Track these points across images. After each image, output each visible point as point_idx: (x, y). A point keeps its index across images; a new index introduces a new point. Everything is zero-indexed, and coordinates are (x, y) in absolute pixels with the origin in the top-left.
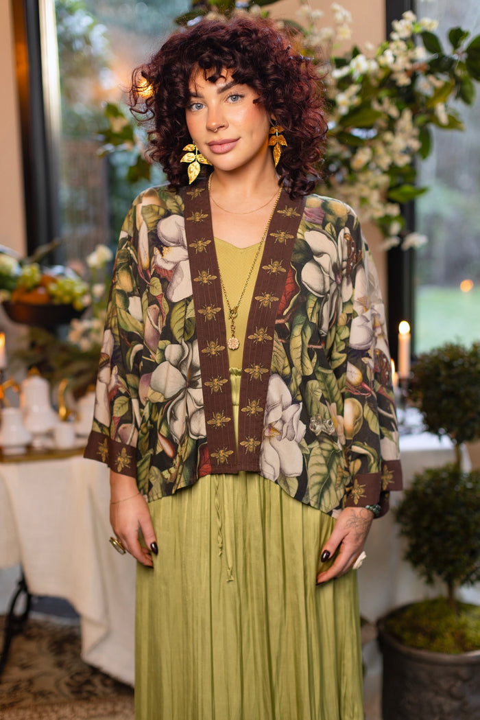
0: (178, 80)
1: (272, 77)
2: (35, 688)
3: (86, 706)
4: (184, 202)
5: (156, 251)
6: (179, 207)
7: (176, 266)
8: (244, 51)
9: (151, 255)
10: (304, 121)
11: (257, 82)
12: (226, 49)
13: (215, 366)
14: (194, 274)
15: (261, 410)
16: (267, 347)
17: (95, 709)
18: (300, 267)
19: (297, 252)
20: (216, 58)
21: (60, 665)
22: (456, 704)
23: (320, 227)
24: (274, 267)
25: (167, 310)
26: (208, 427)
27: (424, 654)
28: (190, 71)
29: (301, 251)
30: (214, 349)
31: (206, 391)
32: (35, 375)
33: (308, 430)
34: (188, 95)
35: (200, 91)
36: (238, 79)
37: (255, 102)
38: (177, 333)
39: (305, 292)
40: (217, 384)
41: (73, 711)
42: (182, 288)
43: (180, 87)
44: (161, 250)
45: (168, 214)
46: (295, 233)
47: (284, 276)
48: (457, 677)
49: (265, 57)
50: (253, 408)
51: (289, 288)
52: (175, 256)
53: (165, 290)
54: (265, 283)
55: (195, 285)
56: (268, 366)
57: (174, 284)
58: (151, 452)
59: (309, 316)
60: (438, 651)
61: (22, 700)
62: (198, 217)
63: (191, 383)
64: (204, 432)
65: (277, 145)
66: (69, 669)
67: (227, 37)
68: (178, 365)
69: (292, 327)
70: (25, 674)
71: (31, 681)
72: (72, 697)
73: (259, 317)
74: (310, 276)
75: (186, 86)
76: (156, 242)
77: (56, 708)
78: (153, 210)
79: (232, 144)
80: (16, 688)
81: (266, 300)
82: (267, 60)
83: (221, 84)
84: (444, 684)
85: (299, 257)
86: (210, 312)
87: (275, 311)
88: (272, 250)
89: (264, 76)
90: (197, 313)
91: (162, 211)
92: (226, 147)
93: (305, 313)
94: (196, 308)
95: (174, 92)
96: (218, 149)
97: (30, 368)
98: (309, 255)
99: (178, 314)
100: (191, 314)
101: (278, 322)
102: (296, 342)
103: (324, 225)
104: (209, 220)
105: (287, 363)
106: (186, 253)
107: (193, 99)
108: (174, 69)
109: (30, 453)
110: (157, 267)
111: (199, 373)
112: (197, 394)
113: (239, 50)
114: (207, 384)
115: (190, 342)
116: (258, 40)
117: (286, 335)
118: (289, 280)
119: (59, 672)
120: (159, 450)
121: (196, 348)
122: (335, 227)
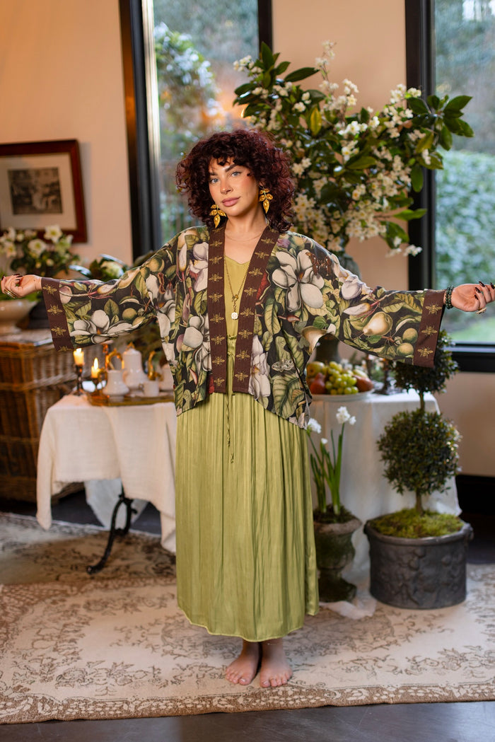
0: (201, 167)
1: (257, 160)
2: (131, 569)
3: (164, 579)
4: (210, 235)
5: (191, 262)
6: (207, 238)
7: (201, 271)
8: (239, 147)
9: (188, 264)
10: (279, 184)
11: (248, 164)
12: (228, 146)
13: (218, 329)
14: (210, 275)
15: (248, 356)
16: (251, 319)
17: (171, 580)
18: (271, 272)
19: (270, 263)
20: (223, 152)
21: (149, 559)
22: (414, 573)
23: (286, 250)
24: (256, 272)
25: (193, 297)
26: (213, 365)
27: (393, 539)
28: (209, 161)
29: (273, 263)
30: (217, 319)
31: (212, 343)
32: (131, 347)
33: (271, 368)
34: (208, 174)
35: (216, 171)
36: (237, 163)
37: (248, 175)
38: (198, 310)
39: (274, 286)
40: (219, 340)
41: (155, 581)
42: (202, 284)
43: (203, 171)
44: (193, 262)
45: (200, 242)
46: (270, 253)
47: (260, 277)
48: (414, 554)
49: (252, 150)
50: (243, 355)
51: (263, 284)
52: (201, 266)
53: (193, 285)
54: (250, 281)
55: (209, 282)
56: (252, 331)
57: (198, 282)
58: (184, 382)
59: (277, 299)
60: (402, 537)
61: (121, 575)
62: (217, 244)
63: (205, 340)
64: (210, 367)
65: (266, 201)
66: (155, 561)
67: (229, 140)
68: (199, 329)
69: (265, 306)
70: (125, 563)
71: (128, 567)
72: (155, 575)
73: (246, 302)
74: (278, 277)
75: (207, 169)
76: (191, 256)
77: (144, 580)
78: (192, 238)
79: (235, 201)
80: (117, 569)
81: (250, 291)
82: (254, 151)
83: (227, 167)
84: (406, 560)
85: (270, 266)
86: (216, 297)
87: (255, 298)
88: (255, 262)
89: (252, 161)
90: (208, 297)
91: (197, 239)
92: (232, 203)
93: (274, 298)
94: (208, 295)
95: (199, 174)
96: (228, 204)
97: (128, 343)
98: (278, 265)
99: (198, 298)
100: (205, 298)
101: (257, 304)
102: (268, 315)
103: (289, 249)
104: (223, 246)
105: (260, 328)
106: (207, 264)
107: (212, 177)
108: (200, 160)
109: (126, 400)
110: (190, 272)
111: (208, 333)
112: (207, 345)
113: (236, 146)
114: (213, 339)
115: (204, 315)
116: (247, 140)
117: (262, 311)
118: (264, 279)
119: (148, 562)
120: (191, 379)
121: (207, 318)
122: (296, 251)
